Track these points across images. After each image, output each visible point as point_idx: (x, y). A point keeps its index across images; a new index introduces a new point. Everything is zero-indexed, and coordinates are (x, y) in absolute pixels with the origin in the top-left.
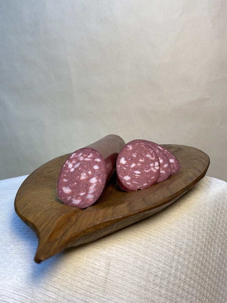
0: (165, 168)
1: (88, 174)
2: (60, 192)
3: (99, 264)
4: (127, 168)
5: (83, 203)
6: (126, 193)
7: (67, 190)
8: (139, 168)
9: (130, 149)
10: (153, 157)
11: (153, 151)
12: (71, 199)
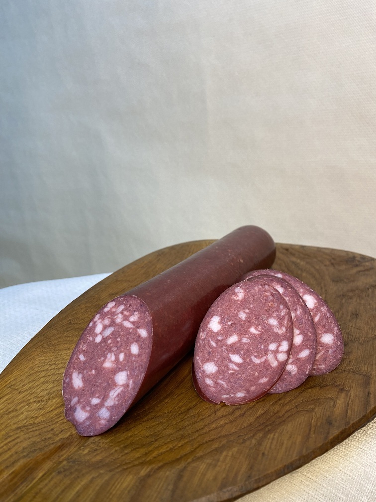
0: (299, 359)
1: (117, 360)
2: (67, 380)
4: (217, 344)
5: (88, 423)
7: (77, 382)
8: (243, 349)
9: (238, 298)
10: (281, 327)
11: (287, 311)
12: (76, 404)
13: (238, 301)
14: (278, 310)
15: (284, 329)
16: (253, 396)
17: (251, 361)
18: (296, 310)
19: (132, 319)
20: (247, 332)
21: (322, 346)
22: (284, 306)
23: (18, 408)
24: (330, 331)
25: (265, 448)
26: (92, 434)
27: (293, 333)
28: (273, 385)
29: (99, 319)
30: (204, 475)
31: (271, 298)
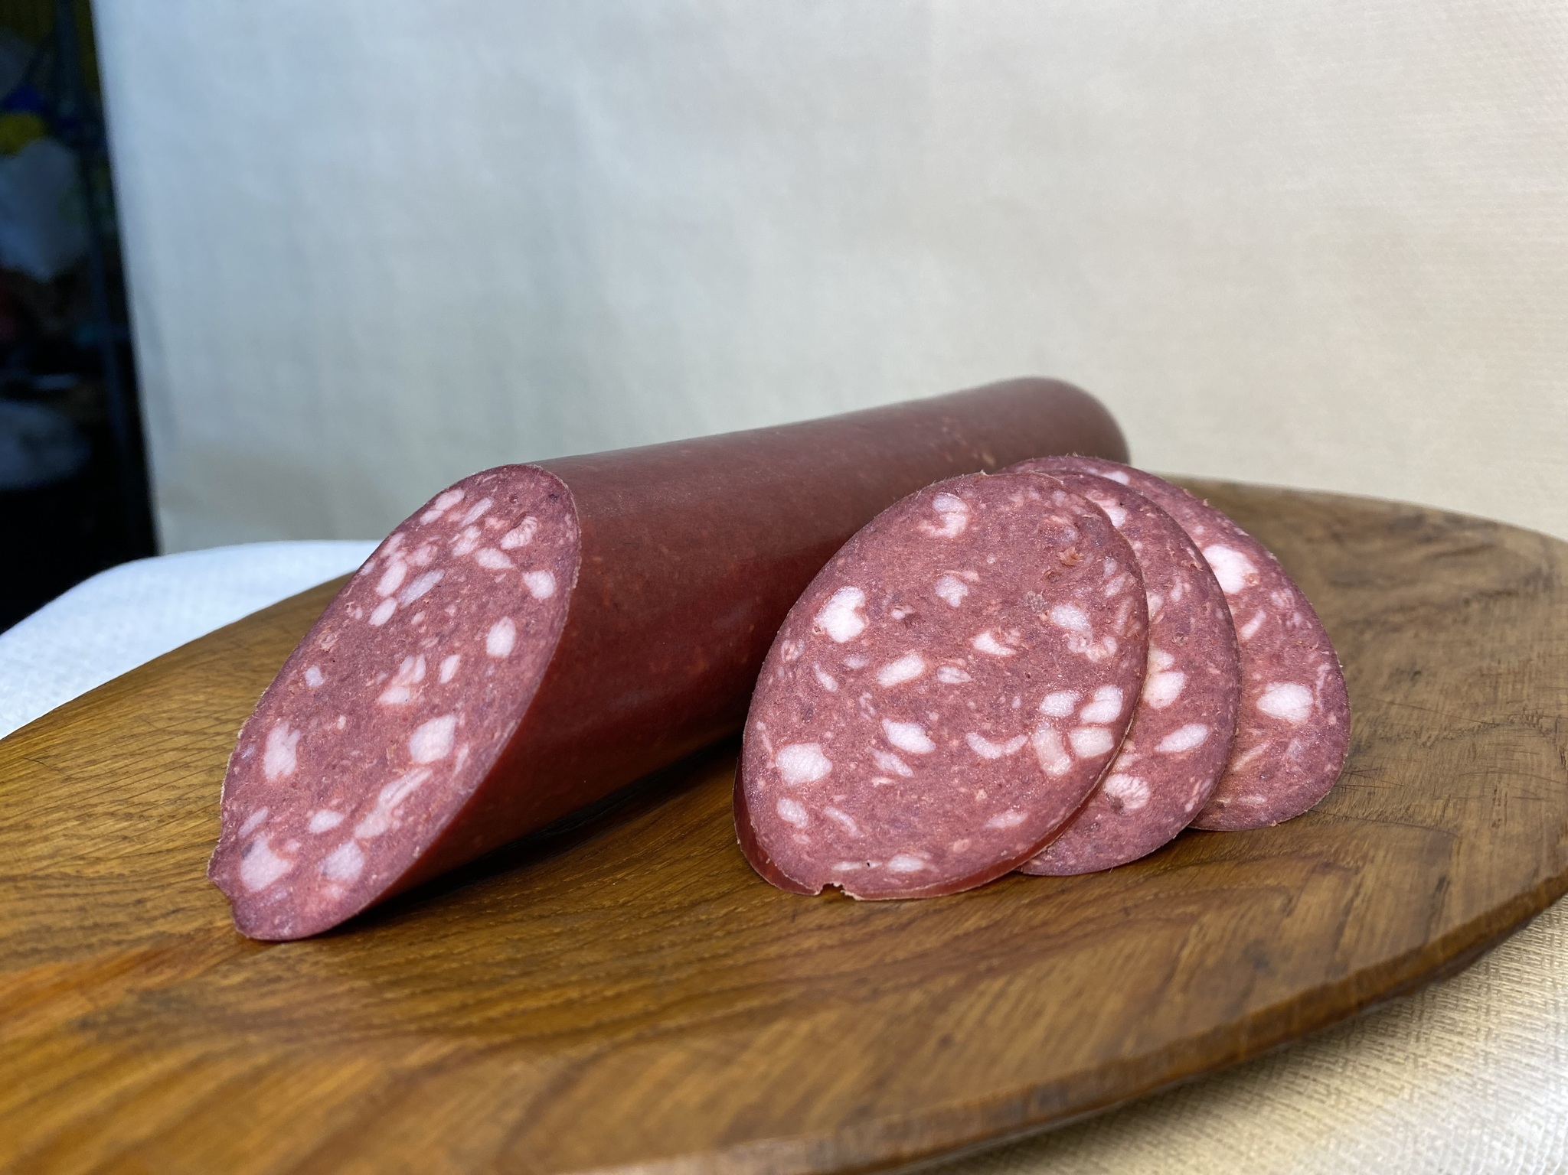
0: (1162, 760)
1: (431, 678)
2: (249, 752)
4: (842, 682)
5: (281, 895)
6: (753, 881)
7: (279, 756)
8: (938, 708)
9: (941, 532)
10: (1098, 638)
11: (1132, 580)
12: (257, 830)
13: (939, 540)
14: (1095, 575)
15: (1111, 646)
16: (952, 872)
17: (965, 749)
18: (1165, 587)
19: (511, 541)
20: (961, 649)
21: (1260, 727)
22: (1119, 562)
23: (39, 821)
24: (1302, 676)
25: (959, 1023)
26: (286, 932)
27: (1144, 661)
28: (1044, 842)
29: (399, 549)
30: (666, 1086)
31: (1073, 534)
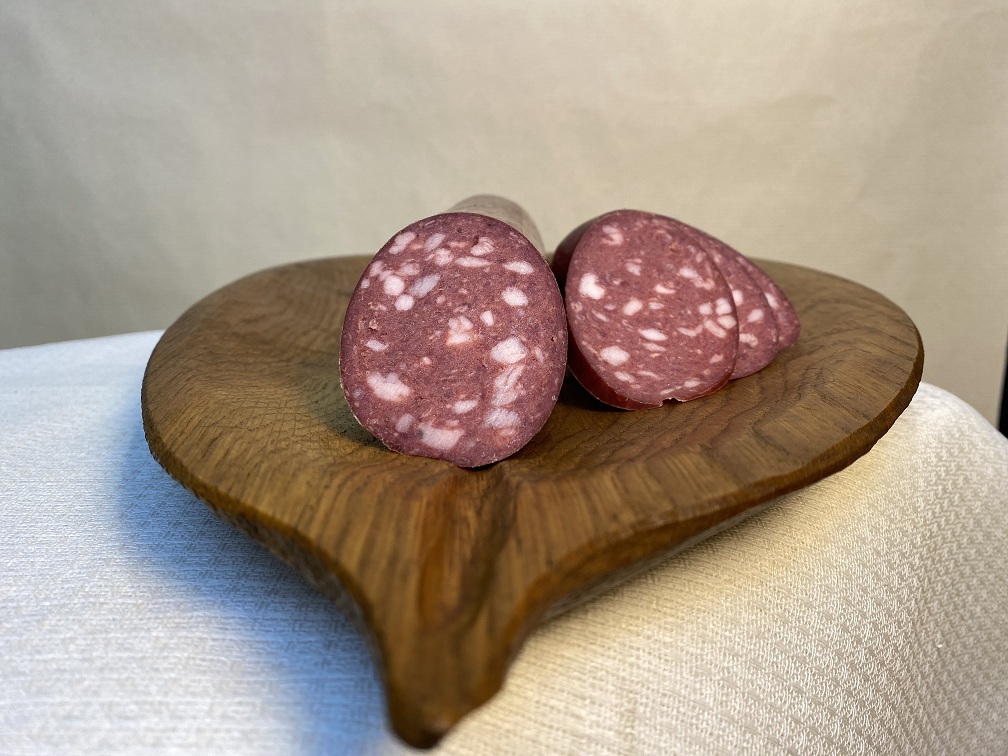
0: (753, 325)
1: (479, 326)
2: (357, 394)
3: (594, 718)
4: (609, 316)
5: (472, 444)
6: (617, 414)
7: (389, 389)
8: (658, 320)
9: (614, 243)
10: (705, 279)
11: (705, 254)
12: (413, 425)
13: (615, 247)
15: (712, 282)
16: (711, 383)
19: (478, 250)
20: (653, 294)
26: (495, 459)
28: (735, 364)
31: (670, 237)
